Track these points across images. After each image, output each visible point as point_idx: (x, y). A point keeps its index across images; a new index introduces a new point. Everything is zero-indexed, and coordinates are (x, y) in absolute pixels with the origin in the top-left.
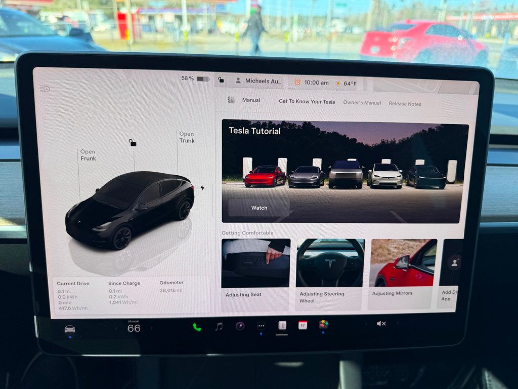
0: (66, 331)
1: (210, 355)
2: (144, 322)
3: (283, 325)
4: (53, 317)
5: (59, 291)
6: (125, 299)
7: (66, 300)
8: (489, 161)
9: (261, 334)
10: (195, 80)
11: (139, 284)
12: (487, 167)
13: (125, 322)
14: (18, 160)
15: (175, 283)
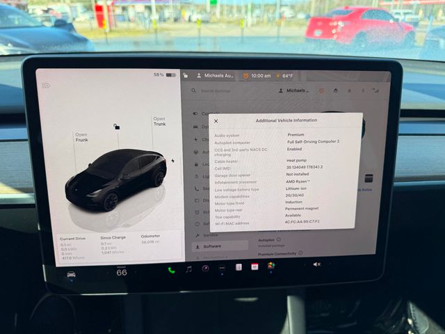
0: (68, 276)
1: (182, 292)
2: (130, 268)
3: (239, 267)
4: (57, 265)
5: (62, 245)
6: (115, 250)
7: (68, 251)
8: (400, 132)
9: (222, 274)
10: (165, 75)
11: (125, 238)
12: (399, 137)
13: (114, 268)
14: (26, 140)
15: (153, 236)
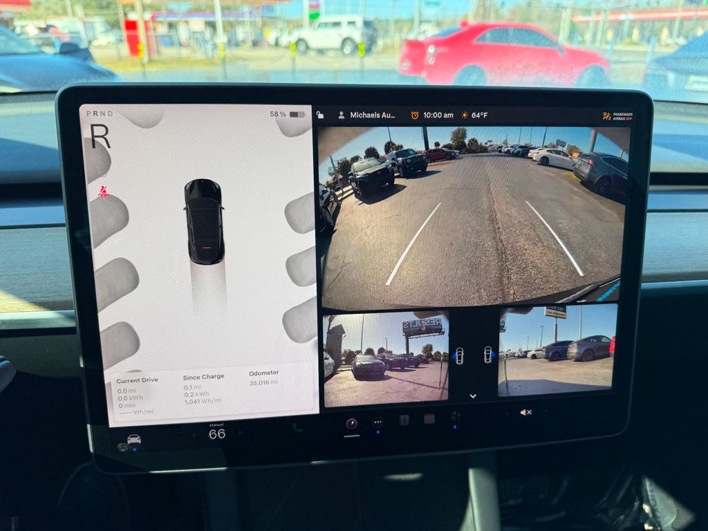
0: (129, 442)
1: (314, 462)
2: (229, 425)
3: (405, 420)
4: (112, 425)
5: (119, 391)
6: (206, 397)
7: (128, 402)
9: (378, 432)
10: (288, 115)
11: (222, 376)
13: (206, 426)
14: (63, 225)
15: (268, 373)
